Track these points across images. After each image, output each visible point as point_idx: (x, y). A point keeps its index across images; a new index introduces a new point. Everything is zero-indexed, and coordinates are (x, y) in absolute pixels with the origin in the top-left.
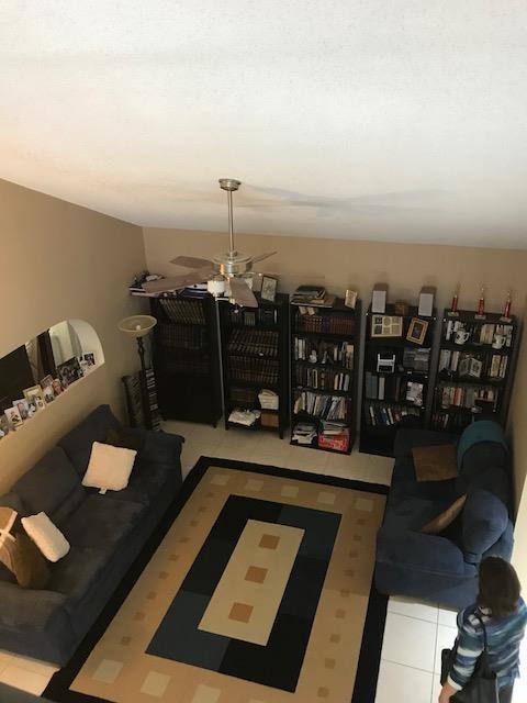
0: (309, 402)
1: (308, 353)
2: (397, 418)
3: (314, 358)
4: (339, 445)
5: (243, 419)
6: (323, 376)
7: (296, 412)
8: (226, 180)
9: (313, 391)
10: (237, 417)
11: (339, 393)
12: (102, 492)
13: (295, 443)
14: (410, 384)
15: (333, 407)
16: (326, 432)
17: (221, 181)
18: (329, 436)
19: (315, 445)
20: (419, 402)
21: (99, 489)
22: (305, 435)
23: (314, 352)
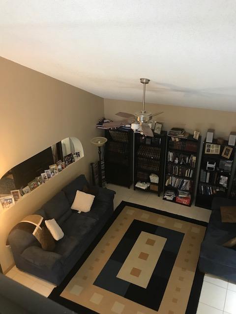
0: (173, 181)
1: (174, 159)
2: (214, 192)
3: (177, 161)
4: (185, 202)
5: (142, 186)
6: (180, 170)
7: (166, 185)
8: (144, 79)
9: (175, 176)
10: (139, 185)
11: (187, 178)
12: (79, 212)
13: (165, 199)
14: (222, 177)
15: (184, 184)
16: (180, 196)
17: (141, 79)
18: (181, 197)
19: (174, 201)
20: (225, 185)
21: (78, 211)
22: (170, 196)
23: (177, 159)
